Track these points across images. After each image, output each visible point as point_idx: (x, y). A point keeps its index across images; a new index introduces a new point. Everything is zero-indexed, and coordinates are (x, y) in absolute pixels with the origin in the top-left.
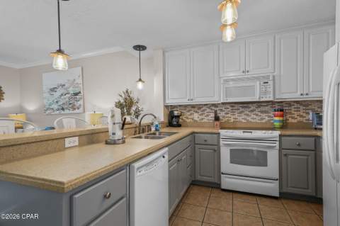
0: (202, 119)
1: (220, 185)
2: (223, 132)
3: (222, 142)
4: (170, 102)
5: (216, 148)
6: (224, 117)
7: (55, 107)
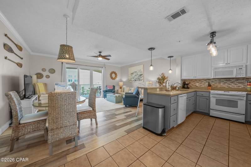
0: (201, 86)
1: (209, 114)
2: (212, 91)
3: (211, 96)
4: (184, 78)
5: (208, 98)
6: (214, 85)
7: (133, 80)
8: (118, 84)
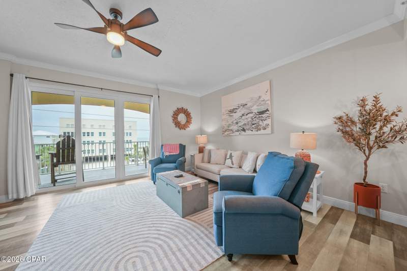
7: (235, 128)
8: (194, 141)
